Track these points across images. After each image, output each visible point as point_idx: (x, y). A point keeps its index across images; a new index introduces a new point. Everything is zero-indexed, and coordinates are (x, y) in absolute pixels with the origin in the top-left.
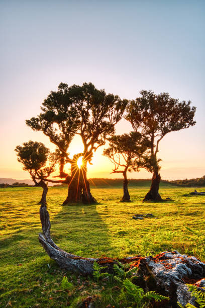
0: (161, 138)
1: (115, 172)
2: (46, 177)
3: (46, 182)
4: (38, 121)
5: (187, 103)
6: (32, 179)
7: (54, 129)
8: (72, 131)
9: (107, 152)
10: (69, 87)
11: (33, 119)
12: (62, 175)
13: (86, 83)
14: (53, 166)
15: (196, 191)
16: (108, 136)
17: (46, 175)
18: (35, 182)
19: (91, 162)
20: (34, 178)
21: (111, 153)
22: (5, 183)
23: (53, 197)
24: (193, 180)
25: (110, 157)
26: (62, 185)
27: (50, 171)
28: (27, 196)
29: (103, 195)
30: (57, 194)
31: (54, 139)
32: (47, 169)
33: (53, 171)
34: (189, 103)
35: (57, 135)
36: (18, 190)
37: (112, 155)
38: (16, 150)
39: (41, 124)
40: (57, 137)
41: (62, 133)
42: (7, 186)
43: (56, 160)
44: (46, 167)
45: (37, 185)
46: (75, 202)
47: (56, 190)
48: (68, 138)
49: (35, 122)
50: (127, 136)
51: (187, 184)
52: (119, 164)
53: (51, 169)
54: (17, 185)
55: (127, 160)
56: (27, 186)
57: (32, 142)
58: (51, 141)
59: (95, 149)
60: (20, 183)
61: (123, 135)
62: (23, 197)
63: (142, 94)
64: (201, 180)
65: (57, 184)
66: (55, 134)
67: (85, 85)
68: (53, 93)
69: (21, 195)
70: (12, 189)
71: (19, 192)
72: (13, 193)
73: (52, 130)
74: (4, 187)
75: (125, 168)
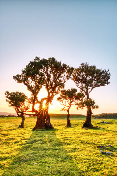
0: (91, 91)
1: (63, 110)
2: (24, 112)
3: (24, 115)
4: (20, 77)
5: (107, 71)
6: (16, 113)
7: (30, 82)
8: (41, 84)
9: (59, 99)
10: (40, 59)
11: (18, 75)
12: (33, 110)
13: (50, 58)
14: (29, 106)
15: (104, 121)
16: (61, 89)
17: (25, 111)
18: (18, 115)
19: (52, 103)
20: (17, 112)
21: (61, 99)
22: (4, 115)
23: (28, 123)
24: (97, 115)
25: (61, 101)
26: (33, 117)
27: (27, 109)
28: (15, 122)
29: (54, 123)
30: (30, 121)
31: (30, 88)
32: (25, 108)
33: (29, 109)
34: (108, 71)
35: (31, 86)
36: (10, 119)
37: (62, 100)
38: (5, 94)
39: (23, 78)
40: (31, 87)
41: (35, 85)
42: (5, 116)
43: (31, 102)
44: (25, 106)
45: (19, 116)
46: (40, 128)
47: (30, 119)
48: (38, 88)
49: (19, 77)
50: (69, 91)
51: (94, 117)
52: (65, 106)
53: (28, 107)
54: (10, 116)
55: (69, 103)
56: (15, 116)
57: (18, 93)
58: (28, 90)
59: (54, 96)
60: (12, 115)
61: (67, 90)
62: (12, 123)
63: (82, 65)
64: (101, 115)
65: (30, 116)
66: (31, 84)
67: (50, 59)
68: (31, 62)
69: (11, 122)
70: (7, 118)
71: (11, 120)
72: (7, 120)
73: (29, 82)
74: (3, 117)
75: (68, 108)
